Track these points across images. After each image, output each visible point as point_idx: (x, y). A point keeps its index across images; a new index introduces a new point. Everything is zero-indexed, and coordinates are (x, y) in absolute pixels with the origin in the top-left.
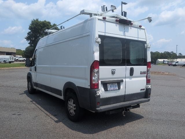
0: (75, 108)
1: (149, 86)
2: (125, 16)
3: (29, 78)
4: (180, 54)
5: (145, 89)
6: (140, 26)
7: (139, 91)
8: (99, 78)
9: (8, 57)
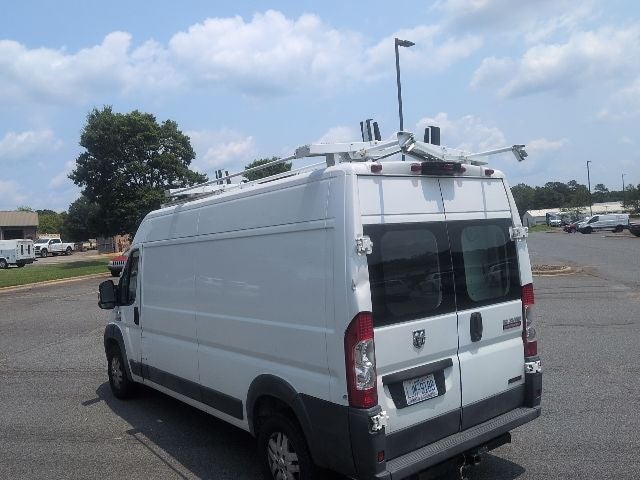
0: (298, 467)
1: (536, 367)
2: (436, 140)
3: (114, 343)
4: (600, 186)
5: (523, 376)
6: (489, 173)
7: (502, 387)
8: (374, 368)
9: (15, 247)
